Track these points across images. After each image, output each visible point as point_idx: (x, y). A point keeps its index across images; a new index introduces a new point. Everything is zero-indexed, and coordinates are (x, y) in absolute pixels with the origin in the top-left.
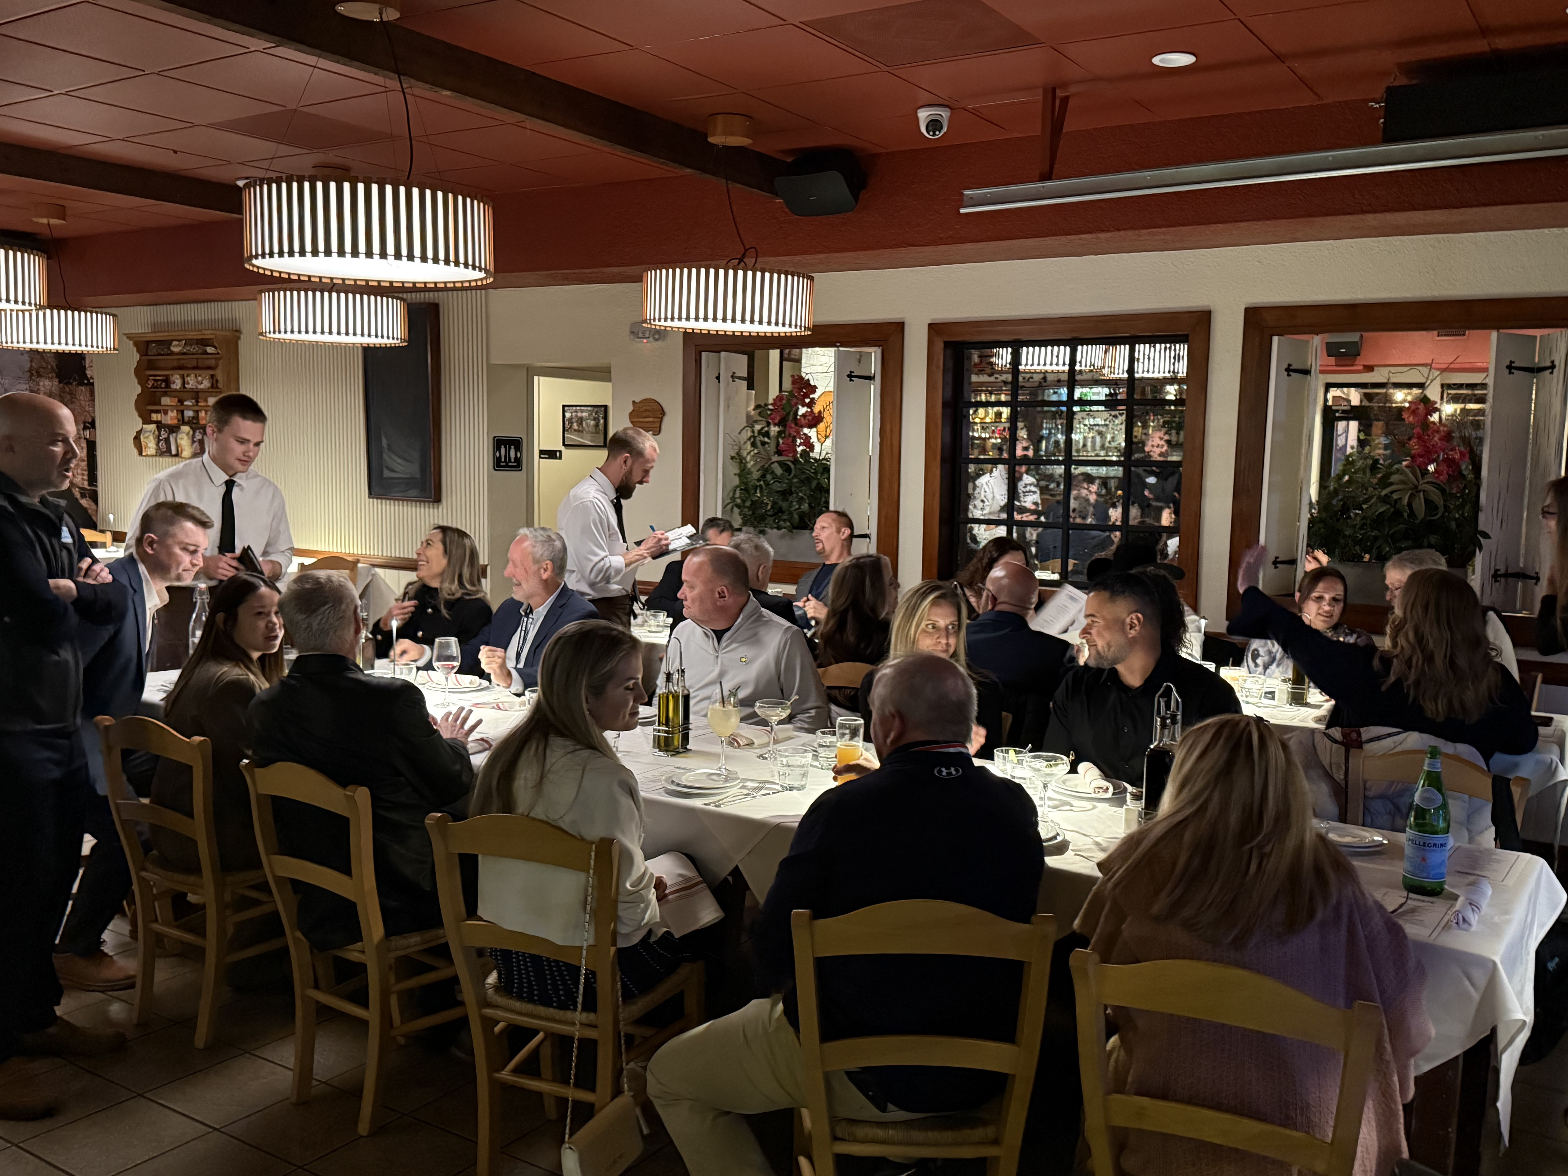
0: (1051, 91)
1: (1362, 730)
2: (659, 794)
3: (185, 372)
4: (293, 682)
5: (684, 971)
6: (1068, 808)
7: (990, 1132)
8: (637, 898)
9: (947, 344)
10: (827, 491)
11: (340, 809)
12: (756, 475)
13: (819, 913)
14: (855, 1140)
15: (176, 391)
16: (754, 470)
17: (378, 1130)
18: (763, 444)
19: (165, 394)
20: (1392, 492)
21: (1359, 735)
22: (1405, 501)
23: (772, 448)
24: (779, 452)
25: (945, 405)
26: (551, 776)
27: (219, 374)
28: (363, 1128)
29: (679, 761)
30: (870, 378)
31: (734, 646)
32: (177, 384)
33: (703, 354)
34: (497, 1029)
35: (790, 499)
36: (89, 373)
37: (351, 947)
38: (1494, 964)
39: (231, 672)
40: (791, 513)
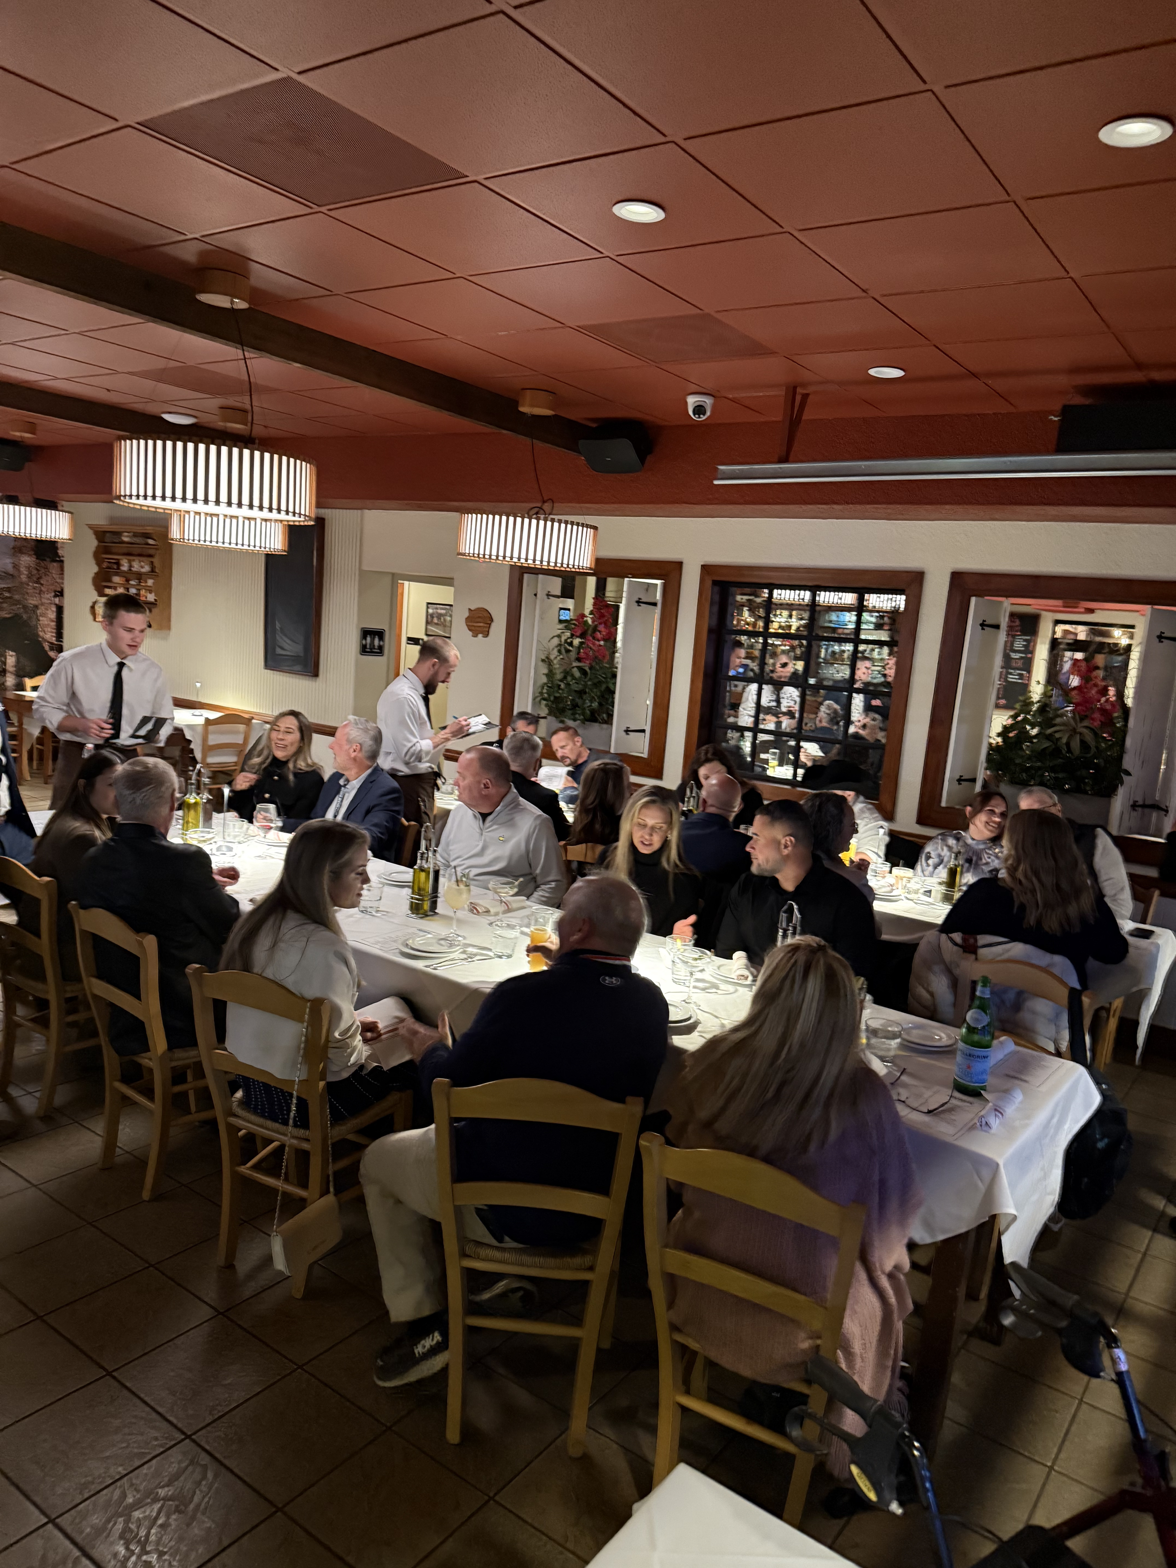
0: (792, 390)
1: (979, 937)
2: (394, 954)
3: (131, 558)
4: (112, 844)
5: (393, 1097)
6: (714, 990)
7: (587, 1260)
8: (343, 1045)
9: (715, 583)
10: (614, 692)
11: (134, 950)
12: (559, 676)
13: (458, 1082)
14: (478, 1258)
15: (124, 572)
16: (558, 672)
17: (158, 1197)
18: (568, 651)
19: (117, 574)
20: (1056, 732)
21: (976, 940)
22: (1064, 740)
23: (573, 655)
24: (579, 659)
25: (710, 631)
26: (282, 945)
27: (156, 561)
28: (146, 1195)
29: (424, 924)
30: (655, 604)
31: (495, 827)
32: (125, 567)
33: (526, 576)
34: (241, 1133)
35: (584, 697)
36: (60, 552)
37: (143, 1055)
38: (998, 1165)
39: (80, 827)
40: (584, 709)
